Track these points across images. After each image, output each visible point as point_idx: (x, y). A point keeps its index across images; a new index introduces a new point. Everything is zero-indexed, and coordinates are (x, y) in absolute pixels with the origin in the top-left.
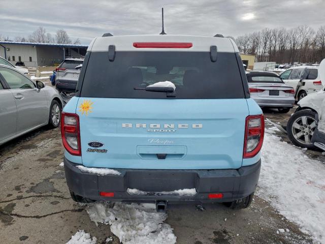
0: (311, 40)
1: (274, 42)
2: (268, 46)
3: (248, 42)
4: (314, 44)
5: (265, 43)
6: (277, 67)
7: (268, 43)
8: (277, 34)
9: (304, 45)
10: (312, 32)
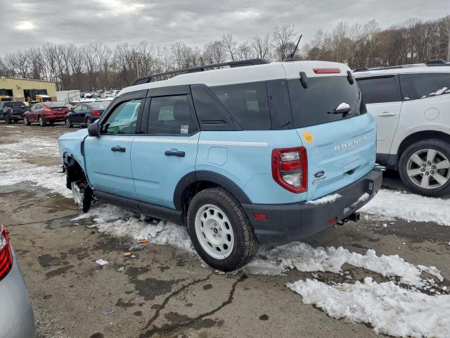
0: (110, 61)
1: (63, 63)
2: (57, 69)
3: (26, 63)
4: (113, 65)
5: (52, 65)
6: (83, 97)
7: (56, 63)
8: (66, 53)
9: (103, 68)
10: (109, 52)
